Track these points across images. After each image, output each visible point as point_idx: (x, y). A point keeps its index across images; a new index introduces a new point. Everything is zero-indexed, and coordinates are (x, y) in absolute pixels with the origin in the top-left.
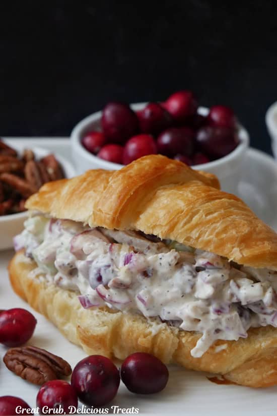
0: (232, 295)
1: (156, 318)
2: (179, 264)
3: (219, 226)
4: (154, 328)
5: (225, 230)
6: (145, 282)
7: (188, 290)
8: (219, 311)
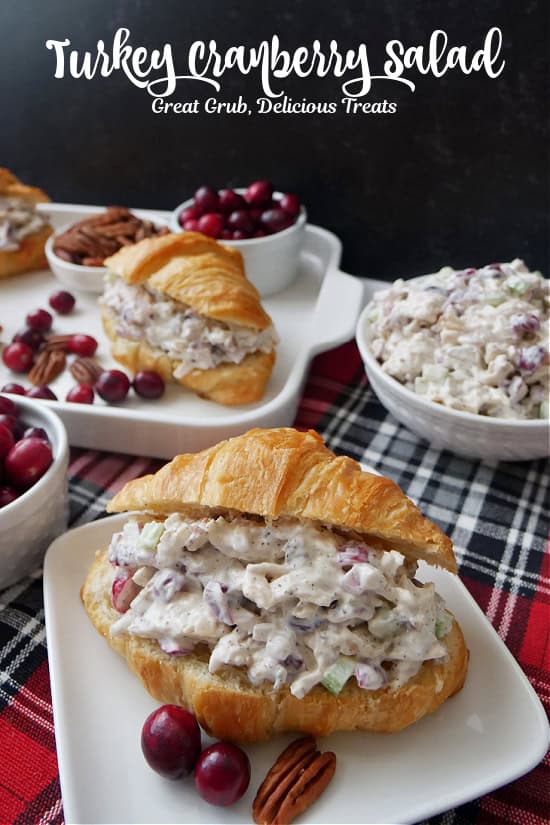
0: (205, 338)
1: (159, 348)
2: (175, 312)
3: (200, 287)
4: (157, 355)
5: (203, 291)
6: (152, 322)
7: (177, 331)
8: (195, 347)
